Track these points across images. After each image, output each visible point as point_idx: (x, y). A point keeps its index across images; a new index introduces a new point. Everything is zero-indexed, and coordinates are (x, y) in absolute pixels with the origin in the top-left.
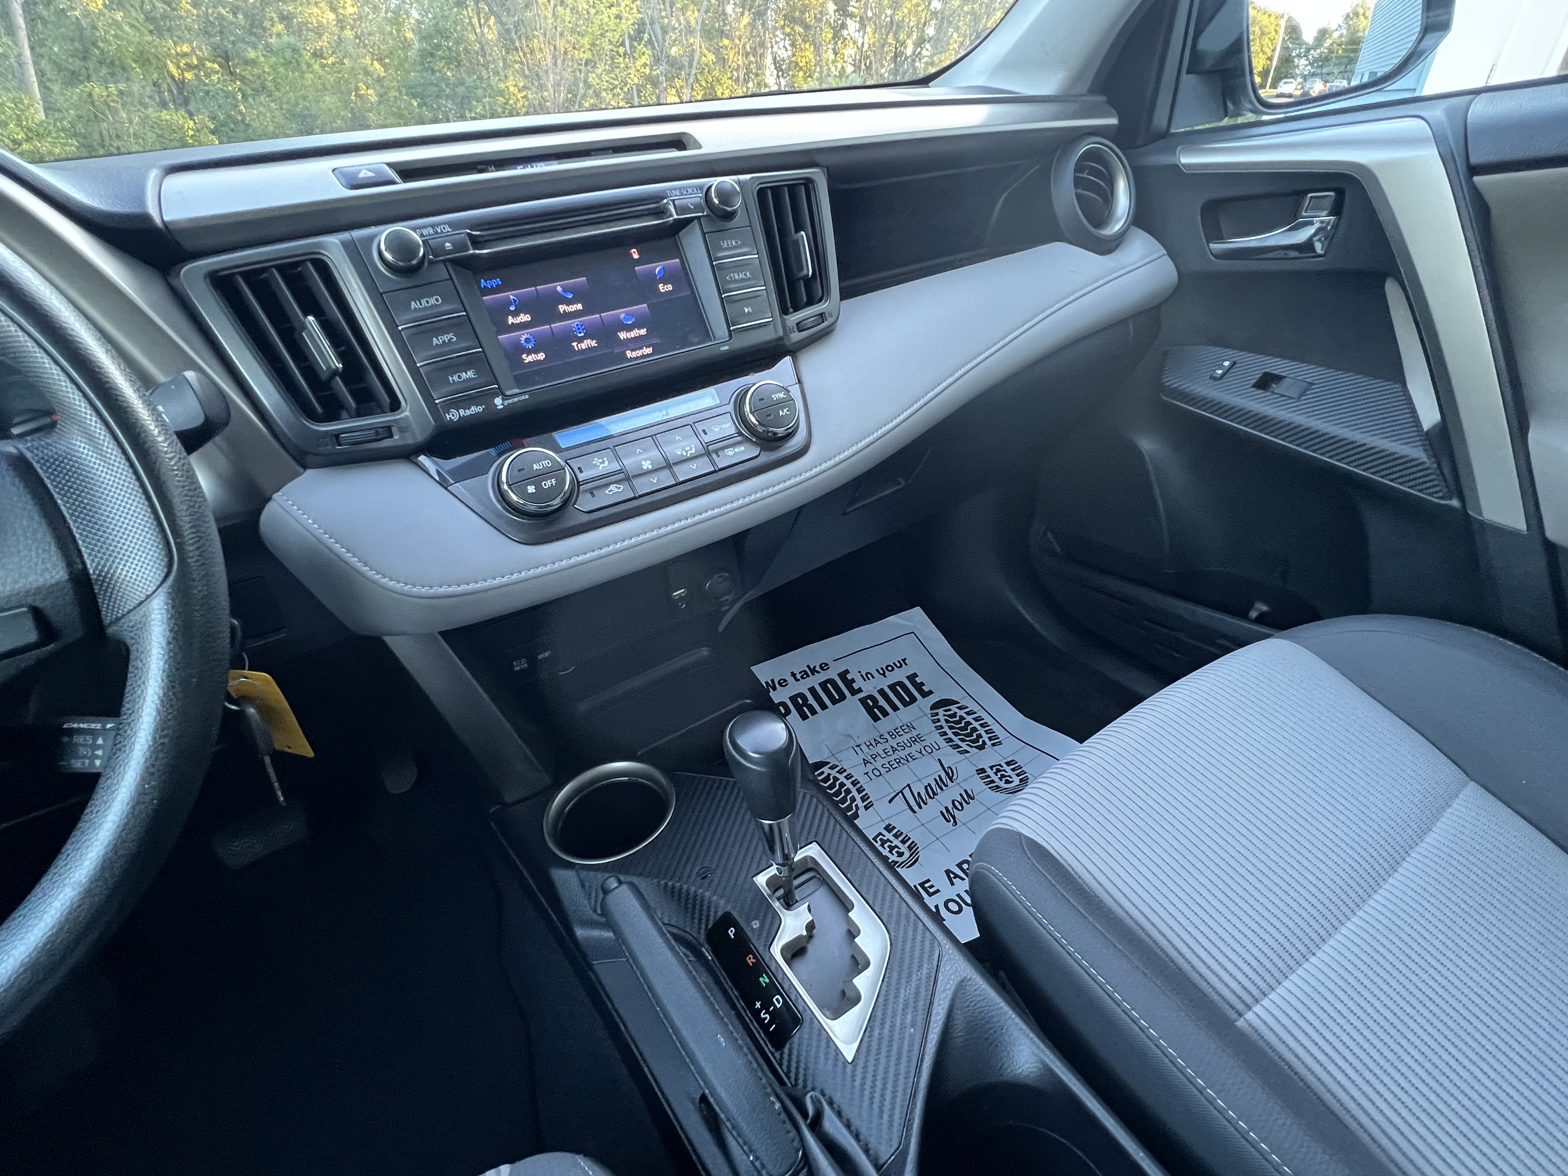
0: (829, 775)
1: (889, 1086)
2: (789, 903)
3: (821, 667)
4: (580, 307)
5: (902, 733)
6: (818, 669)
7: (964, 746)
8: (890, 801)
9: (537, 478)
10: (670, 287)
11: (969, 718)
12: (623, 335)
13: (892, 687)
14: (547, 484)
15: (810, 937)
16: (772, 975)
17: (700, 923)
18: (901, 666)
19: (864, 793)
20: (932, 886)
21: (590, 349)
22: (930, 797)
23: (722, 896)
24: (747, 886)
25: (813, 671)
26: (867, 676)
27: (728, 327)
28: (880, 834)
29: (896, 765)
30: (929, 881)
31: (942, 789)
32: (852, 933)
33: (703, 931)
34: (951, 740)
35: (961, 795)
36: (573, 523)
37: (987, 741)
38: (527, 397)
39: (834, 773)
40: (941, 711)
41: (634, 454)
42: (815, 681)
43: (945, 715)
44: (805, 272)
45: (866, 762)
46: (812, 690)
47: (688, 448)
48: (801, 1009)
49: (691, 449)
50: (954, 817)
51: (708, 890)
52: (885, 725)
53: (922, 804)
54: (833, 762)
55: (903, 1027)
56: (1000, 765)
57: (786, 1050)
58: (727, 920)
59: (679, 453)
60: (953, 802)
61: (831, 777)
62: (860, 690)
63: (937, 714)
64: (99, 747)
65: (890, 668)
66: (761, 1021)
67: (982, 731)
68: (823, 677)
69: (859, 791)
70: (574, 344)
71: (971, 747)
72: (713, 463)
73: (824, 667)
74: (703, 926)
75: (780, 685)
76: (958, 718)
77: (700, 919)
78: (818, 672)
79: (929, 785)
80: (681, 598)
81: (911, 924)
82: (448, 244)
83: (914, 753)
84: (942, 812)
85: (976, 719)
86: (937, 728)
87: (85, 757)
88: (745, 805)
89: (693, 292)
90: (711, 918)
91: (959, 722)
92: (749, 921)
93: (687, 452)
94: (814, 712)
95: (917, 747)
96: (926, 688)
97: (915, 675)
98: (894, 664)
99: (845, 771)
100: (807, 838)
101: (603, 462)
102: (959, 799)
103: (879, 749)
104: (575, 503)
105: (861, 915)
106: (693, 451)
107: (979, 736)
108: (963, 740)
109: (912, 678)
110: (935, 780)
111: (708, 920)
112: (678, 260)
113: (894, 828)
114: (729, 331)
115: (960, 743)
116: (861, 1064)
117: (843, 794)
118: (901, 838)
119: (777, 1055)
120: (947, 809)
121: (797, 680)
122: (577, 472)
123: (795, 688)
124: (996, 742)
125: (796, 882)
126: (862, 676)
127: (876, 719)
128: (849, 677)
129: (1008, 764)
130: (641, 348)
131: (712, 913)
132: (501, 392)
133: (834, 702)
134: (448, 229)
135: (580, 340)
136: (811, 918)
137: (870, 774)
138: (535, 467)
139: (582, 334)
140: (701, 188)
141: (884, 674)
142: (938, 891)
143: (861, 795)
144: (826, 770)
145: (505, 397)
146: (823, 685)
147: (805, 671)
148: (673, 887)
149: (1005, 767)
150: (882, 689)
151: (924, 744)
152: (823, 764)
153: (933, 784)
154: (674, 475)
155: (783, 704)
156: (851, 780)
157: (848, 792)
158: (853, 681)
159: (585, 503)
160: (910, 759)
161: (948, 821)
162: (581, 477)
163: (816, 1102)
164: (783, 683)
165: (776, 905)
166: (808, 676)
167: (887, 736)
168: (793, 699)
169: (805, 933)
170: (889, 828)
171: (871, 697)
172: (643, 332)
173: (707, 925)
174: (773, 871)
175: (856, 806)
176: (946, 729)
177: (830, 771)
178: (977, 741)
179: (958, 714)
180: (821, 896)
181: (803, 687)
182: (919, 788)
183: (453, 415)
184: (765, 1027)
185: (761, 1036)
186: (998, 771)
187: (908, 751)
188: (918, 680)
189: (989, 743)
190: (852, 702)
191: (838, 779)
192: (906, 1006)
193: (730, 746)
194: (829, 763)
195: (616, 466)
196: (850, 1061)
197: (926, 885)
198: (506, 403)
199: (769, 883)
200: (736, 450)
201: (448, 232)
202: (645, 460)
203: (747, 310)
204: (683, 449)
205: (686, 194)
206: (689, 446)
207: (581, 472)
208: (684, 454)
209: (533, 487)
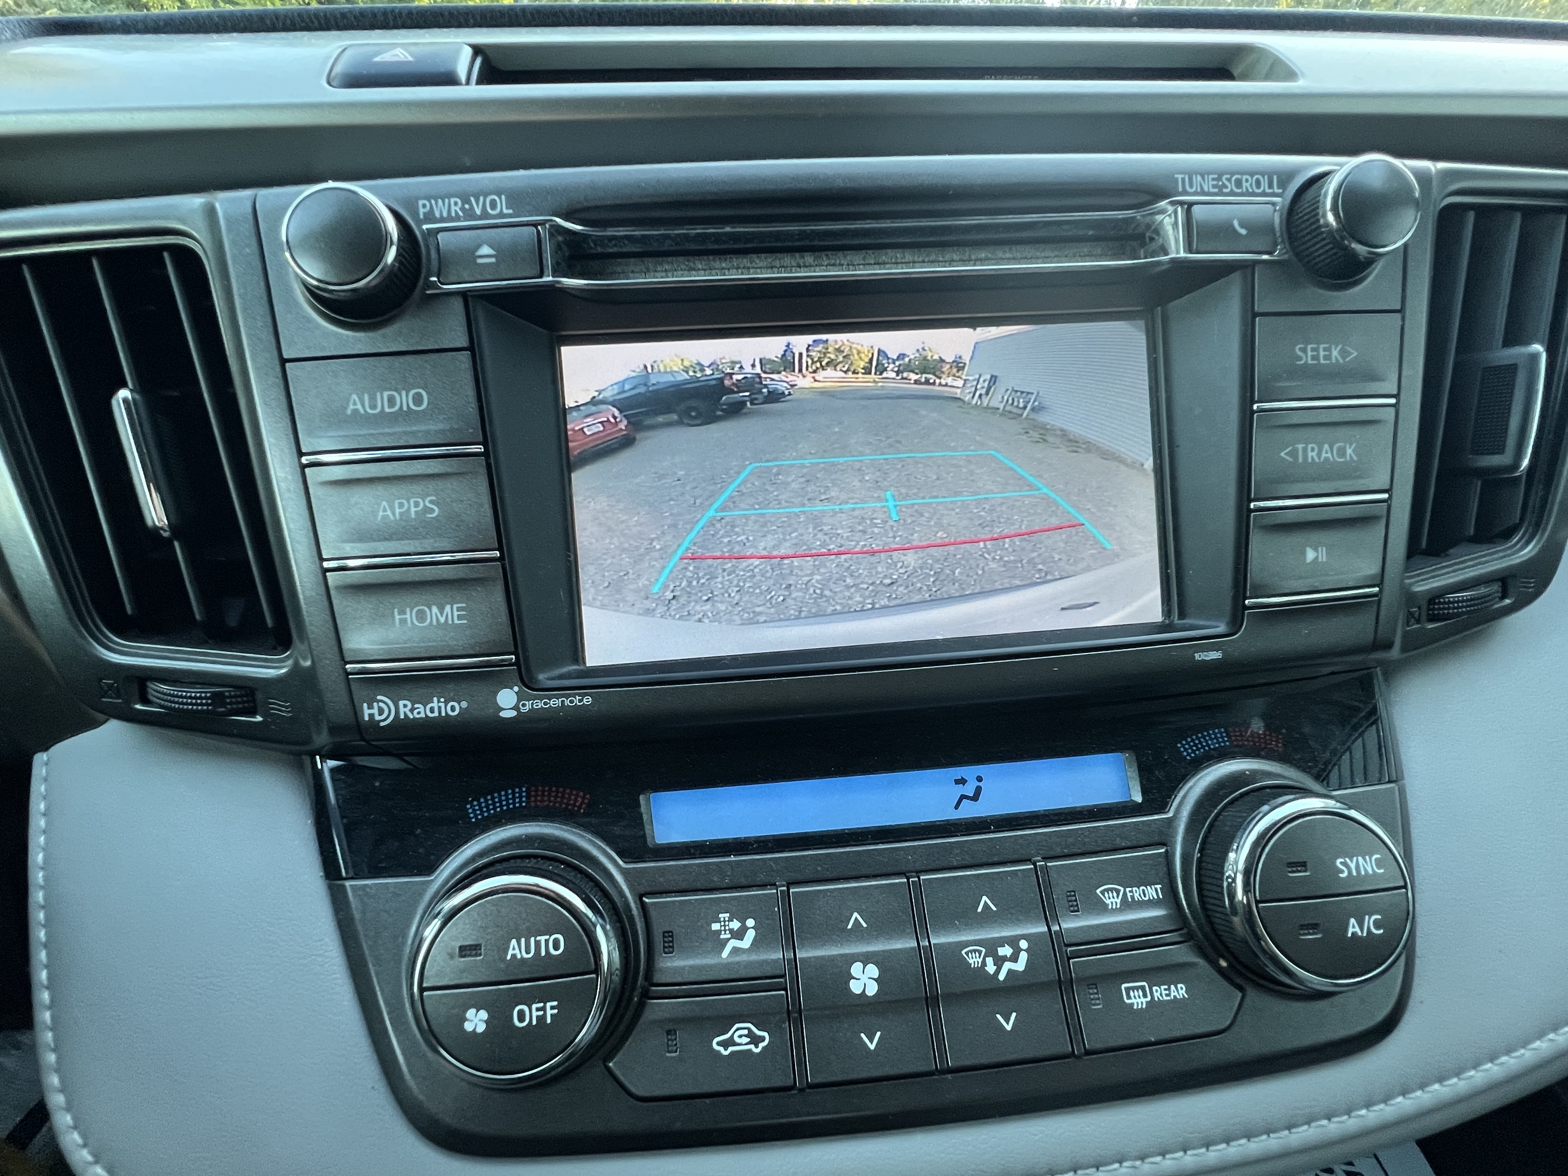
14: (530, 1013)
27: (1240, 595)
38: (588, 700)
41: (838, 928)
47: (1005, 951)
49: (1014, 958)
59: (975, 962)
72: (1074, 1029)
82: (485, 250)
93: (999, 961)
101: (739, 935)
104: (609, 1059)
106: (1021, 965)
114: (1240, 609)
134: (502, 205)
138: (513, 949)
140: (1285, 177)
145: (529, 691)
154: (937, 1037)
159: (641, 1066)
195: (773, 957)
200: (1160, 993)
201: (501, 215)
202: (866, 959)
203: (1310, 555)
204: (991, 948)
205: (1232, 194)
206: (1013, 942)
207: (669, 948)
208: (991, 968)
209: (483, 1015)
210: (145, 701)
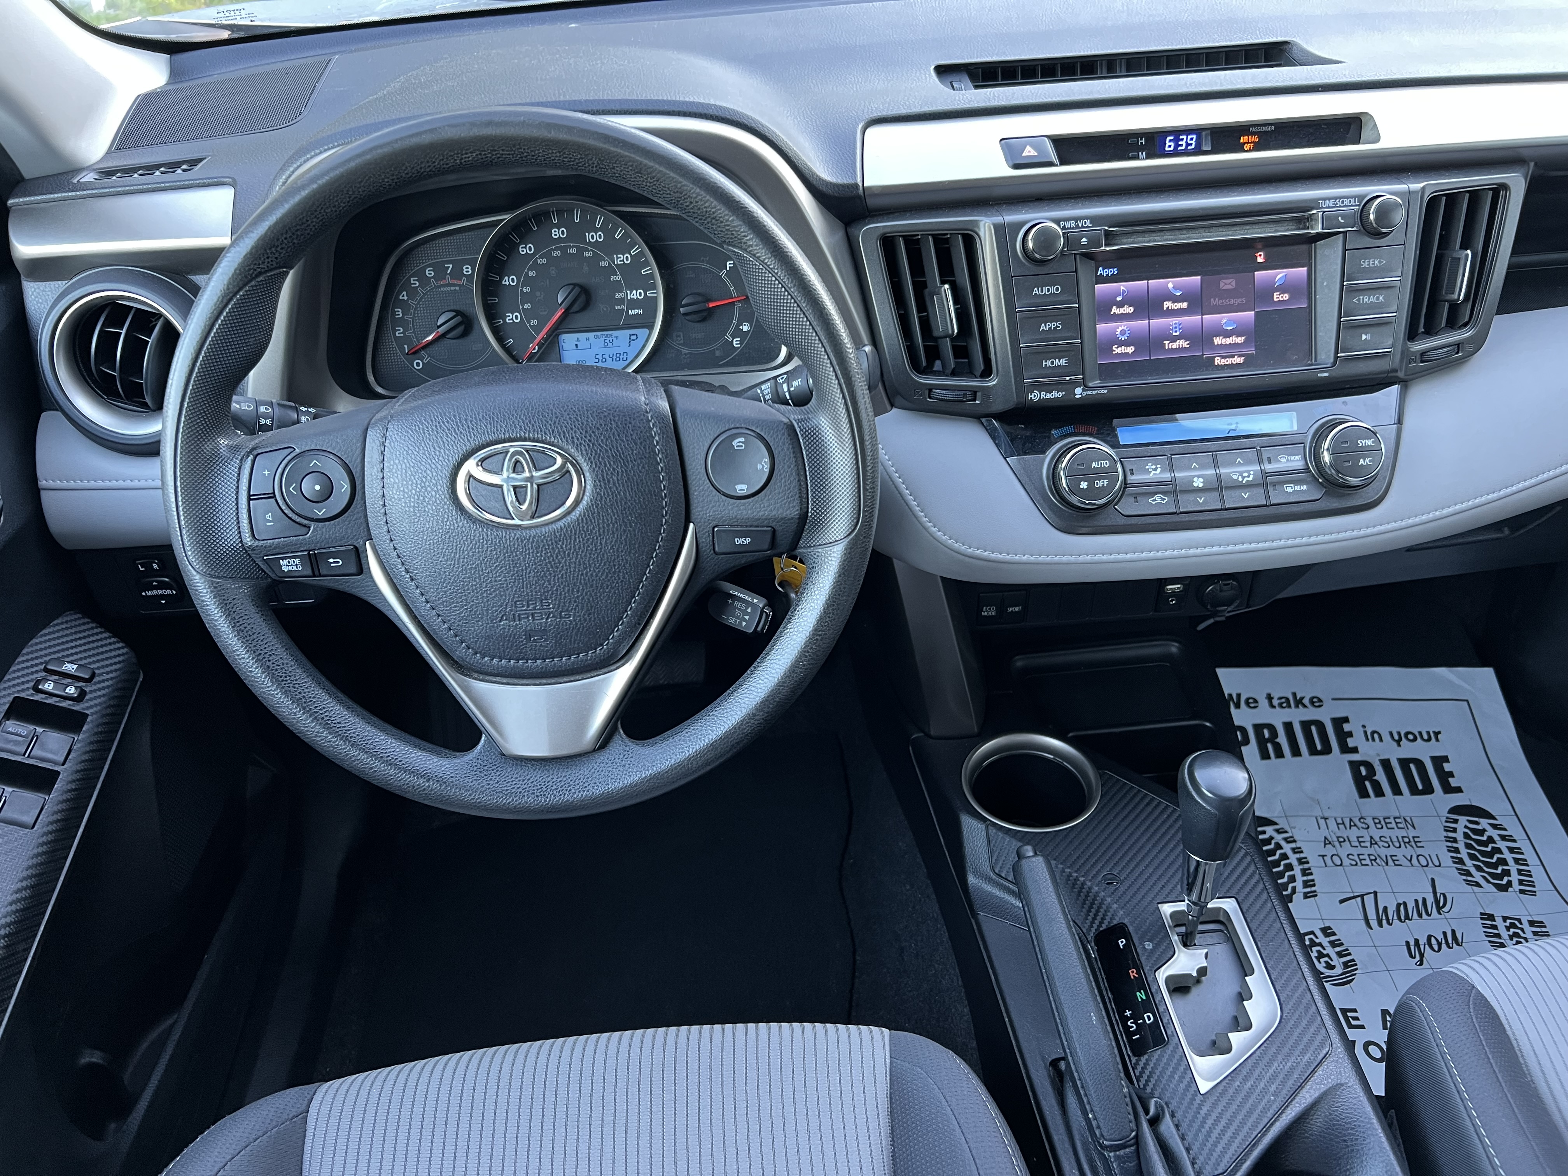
0: (1272, 838)
1: (1232, 1128)
2: (1187, 941)
3: (1312, 702)
4: (1184, 305)
5: (1394, 825)
6: (1306, 701)
7: (1477, 876)
8: (1342, 901)
9: (1093, 475)
10: (1286, 297)
11: (1502, 845)
12: (1218, 341)
13: (1404, 763)
14: (1099, 484)
15: (1198, 981)
16: (1150, 995)
17: (1092, 922)
18: (1429, 739)
19: (1310, 878)
20: (1357, 1019)
21: (1180, 349)
22: (1399, 918)
23: (1123, 908)
24: (1151, 908)
25: (1299, 702)
26: (1373, 736)
27: (1337, 352)
28: (1312, 933)
29: (1368, 862)
30: (1355, 1011)
31: (1420, 916)
32: (1244, 995)
33: (1093, 930)
34: (1461, 861)
35: (1445, 934)
36: (1109, 522)
37: (1515, 883)
38: (1106, 391)
39: (1279, 838)
40: (1463, 820)
41: (1189, 468)
42: (1296, 716)
43: (1466, 827)
44: (1456, 296)
45: (1327, 842)
46: (1288, 726)
47: (1246, 474)
48: (1169, 1033)
49: (1249, 477)
50: (1422, 956)
51: (1110, 896)
52: (1373, 806)
53: (1384, 922)
54: (1282, 824)
55: (1265, 1090)
56: (1519, 921)
57: (1144, 1059)
58: (1120, 930)
59: (1235, 477)
60: (1429, 937)
61: (1273, 842)
62: (1355, 750)
63: (1456, 821)
64: (748, 614)
65: (1411, 737)
66: (1126, 1028)
67: (1513, 868)
68: (1310, 714)
69: (1305, 872)
70: (1166, 342)
71: (1488, 882)
72: (1267, 497)
73: (1317, 702)
74: (1095, 926)
75: (1247, 702)
76: (1485, 838)
77: (1094, 919)
78: (1305, 706)
79: (1405, 904)
80: (1174, 594)
81: (1309, 1016)
82: (1084, 240)
83: (1400, 857)
84: (1408, 943)
85: (1511, 850)
86: (1448, 839)
87: (738, 617)
88: (1180, 835)
89: (1310, 306)
90: (1106, 922)
91: (1485, 844)
92: (1142, 939)
93: (1244, 477)
94: (1280, 754)
95: (1409, 851)
96: (1453, 782)
97: (1446, 759)
98: (1420, 733)
99: (1295, 841)
100: (1228, 891)
101: (1156, 469)
102: (1440, 937)
103: (1353, 833)
104: (1116, 504)
105: (1259, 982)
106: (1250, 479)
107: (1507, 873)
108: (1479, 869)
109: (1439, 761)
110: (1416, 901)
111: (1101, 923)
112: (1305, 269)
113: (1334, 934)
114: (1336, 357)
115: (1473, 871)
116: (1212, 1099)
117: (1281, 868)
118: (1338, 949)
119: (1134, 1060)
120: (1417, 942)
121: (1273, 707)
122: (1128, 473)
123: (1265, 715)
124: (1527, 887)
125: (1201, 927)
126: (1365, 732)
127: (1364, 794)
128: (1347, 727)
129: (1532, 923)
130: (1233, 356)
131: (1108, 918)
132: (1084, 384)
133: (1313, 751)
134: (1088, 224)
135: (1174, 339)
136: (1205, 964)
137: (1328, 859)
138: (1094, 465)
139: (1178, 333)
140: (1362, 197)
141: (1399, 742)
142: (1362, 1027)
143: (1305, 878)
144: (1270, 830)
145: (1086, 387)
146: (1306, 725)
147: (1287, 700)
148: (1077, 879)
149: (1526, 926)
150: (1388, 760)
151: (1420, 851)
152: (1269, 822)
153: (1411, 906)
154: (1222, 499)
155: (1243, 730)
156: (1298, 856)
157: (1289, 867)
158: (1350, 734)
159: (1127, 507)
160: (1390, 862)
161: (1412, 956)
162: (1131, 479)
163: (1158, 1106)
164: (1252, 703)
165: (1175, 938)
166: (1289, 706)
167: (1370, 821)
168: (1258, 728)
169: (1195, 974)
170: (1327, 931)
171: (1368, 765)
172: (1240, 340)
173: (1100, 926)
174: (1182, 906)
175: (1294, 889)
176: (1461, 845)
177: (1275, 835)
178: (1500, 877)
179: (1487, 834)
180: (1222, 951)
181: (1277, 718)
182: (1388, 901)
183: (1035, 396)
184: (1129, 1034)
185: (1123, 1039)
186: (1513, 925)
187: (1392, 851)
188: (1447, 767)
189: (1516, 886)
190: (1338, 761)
191: (1281, 848)
192: (1274, 1077)
193: (1186, 776)
194: (1276, 824)
195: (1167, 476)
196: (1202, 1092)
197: (1349, 1014)
198: (1085, 393)
199: (1173, 915)
200: (1297, 488)
201: (1088, 227)
202: (1198, 476)
203: (1364, 337)
204: (1241, 474)
205: (1340, 206)
206: (1248, 472)
207: (1132, 474)
208: (1240, 479)
209: (1086, 483)
210: (930, 398)
